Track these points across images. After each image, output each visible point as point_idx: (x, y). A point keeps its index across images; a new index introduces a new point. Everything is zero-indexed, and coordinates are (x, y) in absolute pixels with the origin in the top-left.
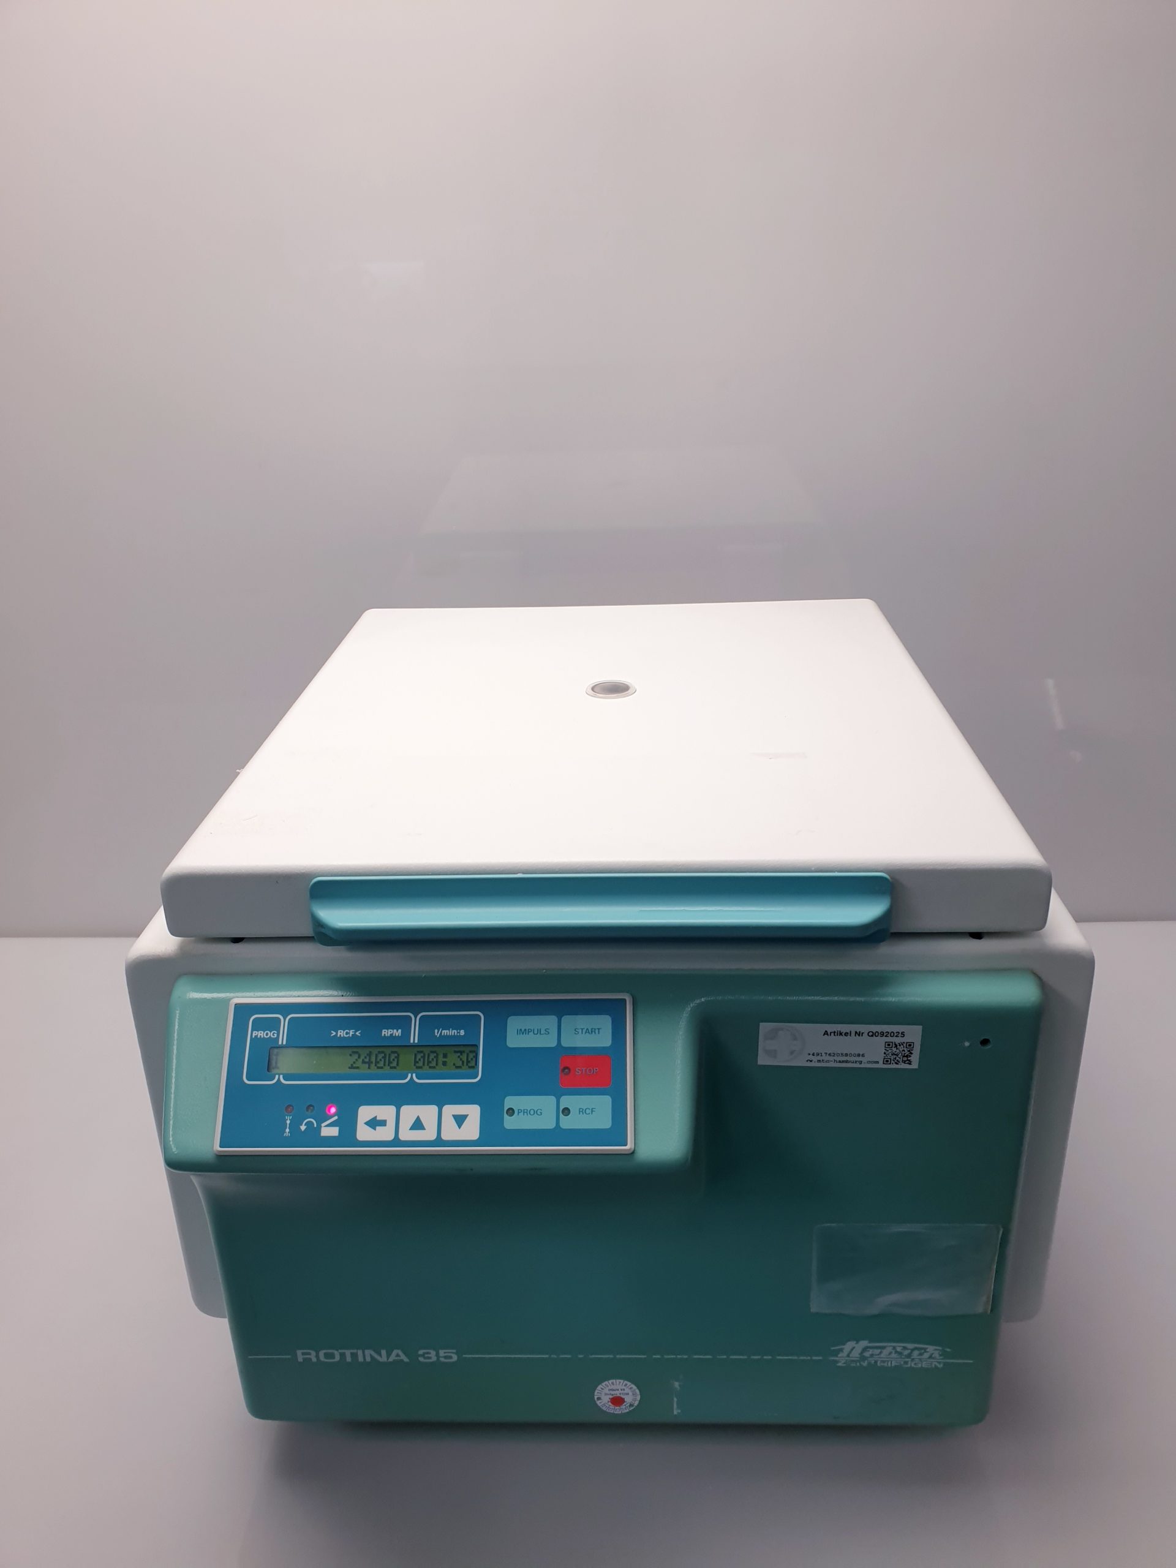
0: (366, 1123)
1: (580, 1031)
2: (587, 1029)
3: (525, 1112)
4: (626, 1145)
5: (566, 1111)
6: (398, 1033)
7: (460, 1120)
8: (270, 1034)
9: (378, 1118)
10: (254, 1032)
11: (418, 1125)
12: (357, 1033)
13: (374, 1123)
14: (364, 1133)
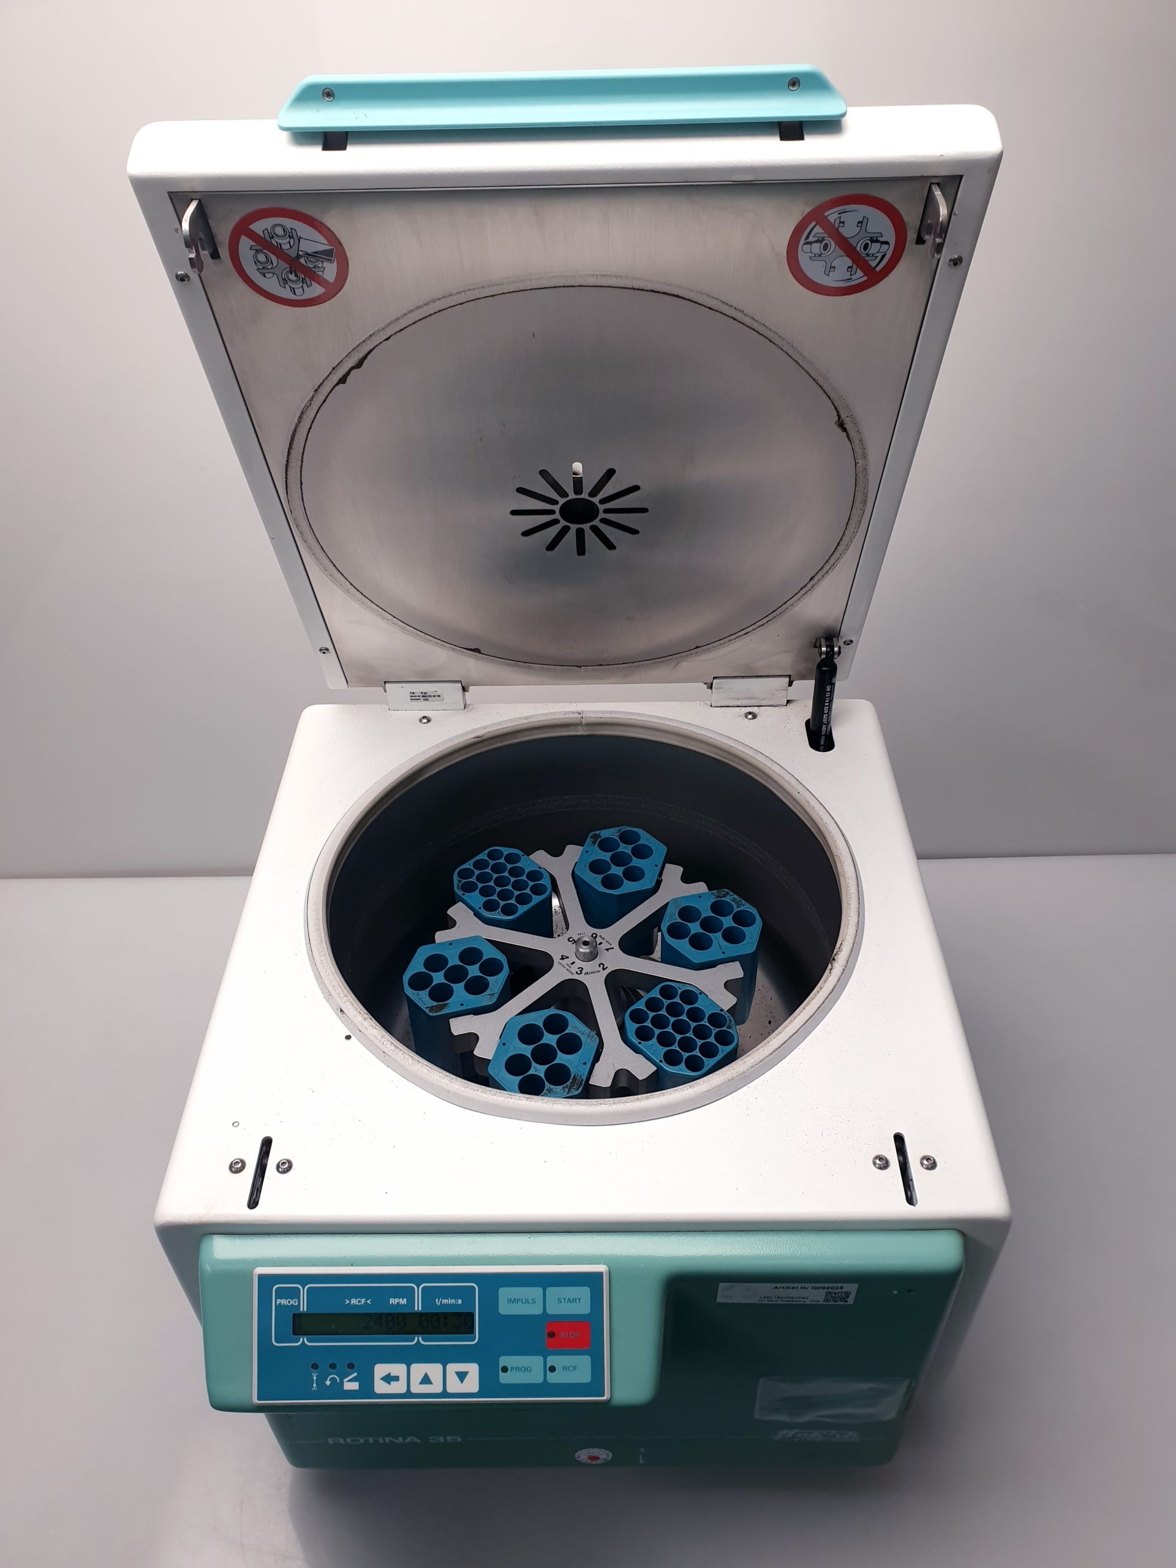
0: (381, 1379)
1: (563, 1301)
2: (569, 1299)
3: (517, 1369)
4: (603, 1396)
5: (552, 1369)
6: (403, 1301)
7: (462, 1376)
8: (292, 1302)
9: (392, 1375)
10: (278, 1300)
11: (426, 1380)
12: (368, 1302)
13: (389, 1379)
14: (380, 1387)
